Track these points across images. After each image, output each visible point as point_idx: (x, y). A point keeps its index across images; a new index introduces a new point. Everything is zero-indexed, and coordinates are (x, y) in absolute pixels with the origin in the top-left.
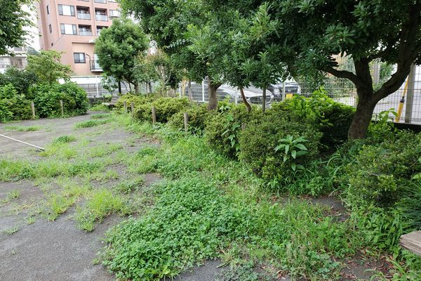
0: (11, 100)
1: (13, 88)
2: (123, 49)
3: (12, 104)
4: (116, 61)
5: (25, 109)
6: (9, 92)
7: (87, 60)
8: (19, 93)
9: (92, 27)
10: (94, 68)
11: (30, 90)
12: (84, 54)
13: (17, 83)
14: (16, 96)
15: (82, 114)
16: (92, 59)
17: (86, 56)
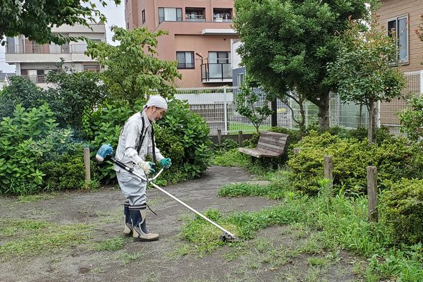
0: (40, 142)
1: (50, 113)
2: (307, 15)
3: (40, 153)
4: (286, 46)
5: (70, 166)
6: (40, 125)
7: (198, 63)
8: (61, 127)
9: (207, 12)
10: (207, 77)
11: (85, 119)
12: (193, 53)
13: (60, 102)
14: (52, 134)
15: (196, 178)
16: (205, 62)
17: (196, 57)
